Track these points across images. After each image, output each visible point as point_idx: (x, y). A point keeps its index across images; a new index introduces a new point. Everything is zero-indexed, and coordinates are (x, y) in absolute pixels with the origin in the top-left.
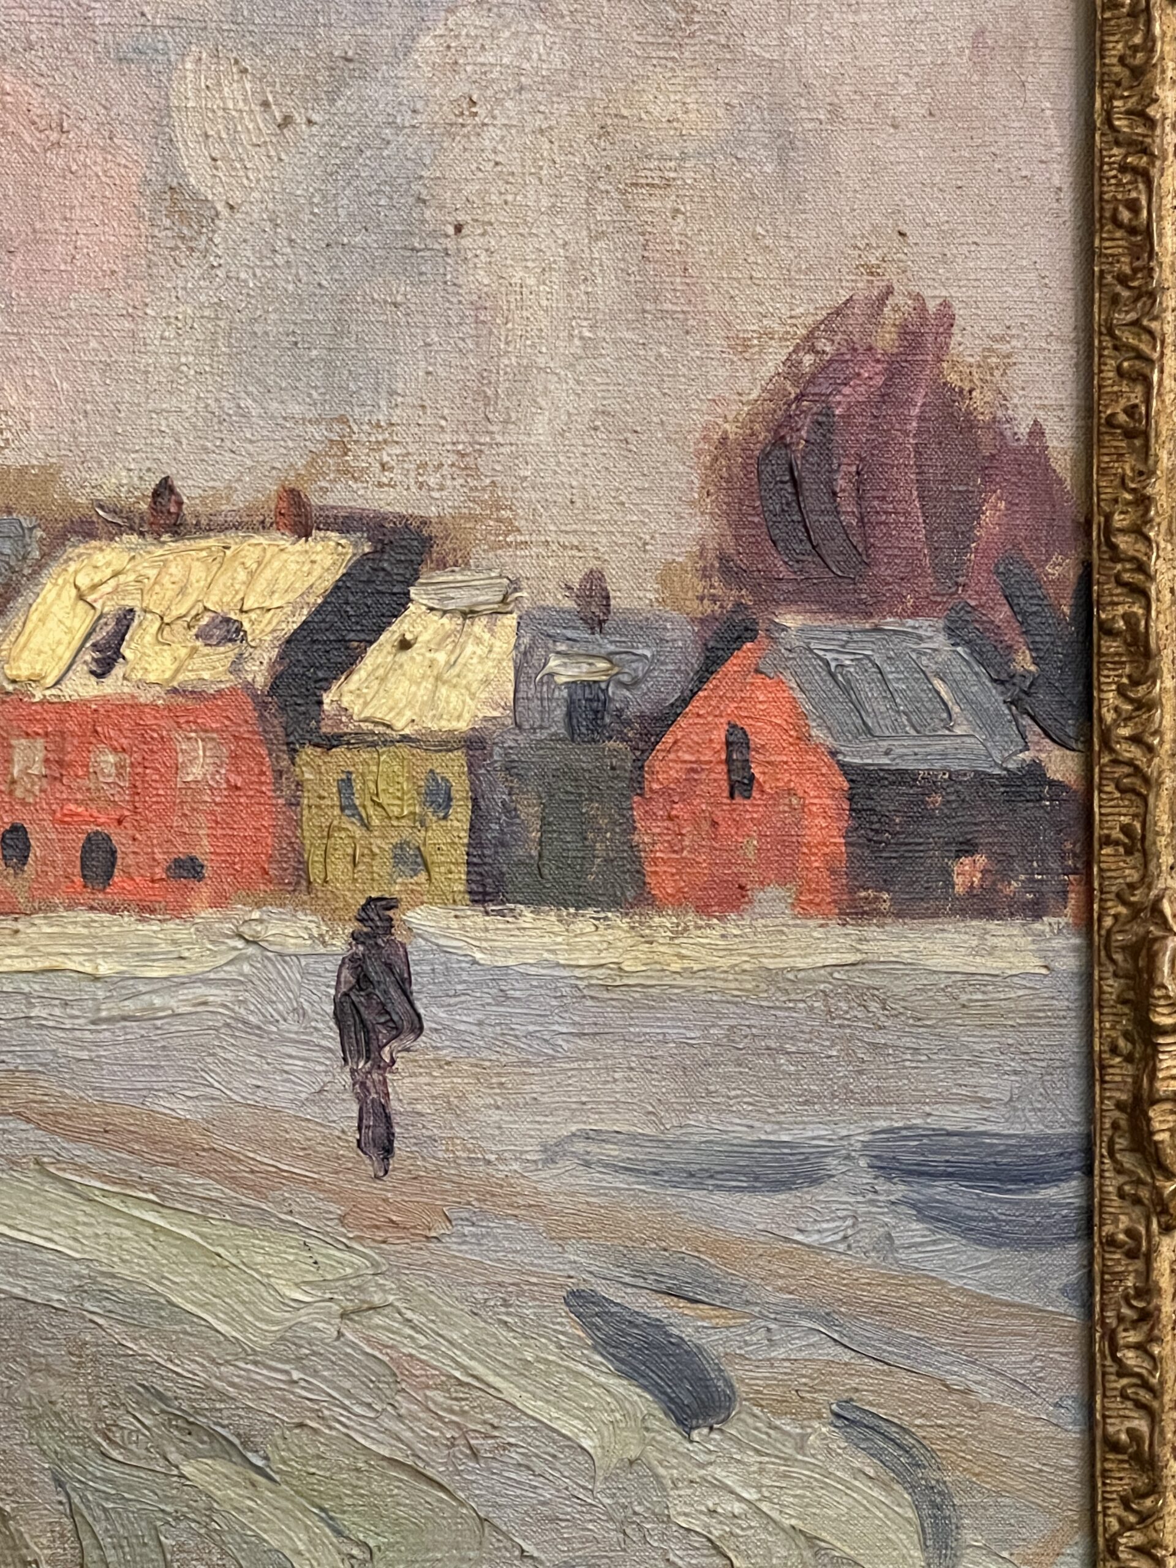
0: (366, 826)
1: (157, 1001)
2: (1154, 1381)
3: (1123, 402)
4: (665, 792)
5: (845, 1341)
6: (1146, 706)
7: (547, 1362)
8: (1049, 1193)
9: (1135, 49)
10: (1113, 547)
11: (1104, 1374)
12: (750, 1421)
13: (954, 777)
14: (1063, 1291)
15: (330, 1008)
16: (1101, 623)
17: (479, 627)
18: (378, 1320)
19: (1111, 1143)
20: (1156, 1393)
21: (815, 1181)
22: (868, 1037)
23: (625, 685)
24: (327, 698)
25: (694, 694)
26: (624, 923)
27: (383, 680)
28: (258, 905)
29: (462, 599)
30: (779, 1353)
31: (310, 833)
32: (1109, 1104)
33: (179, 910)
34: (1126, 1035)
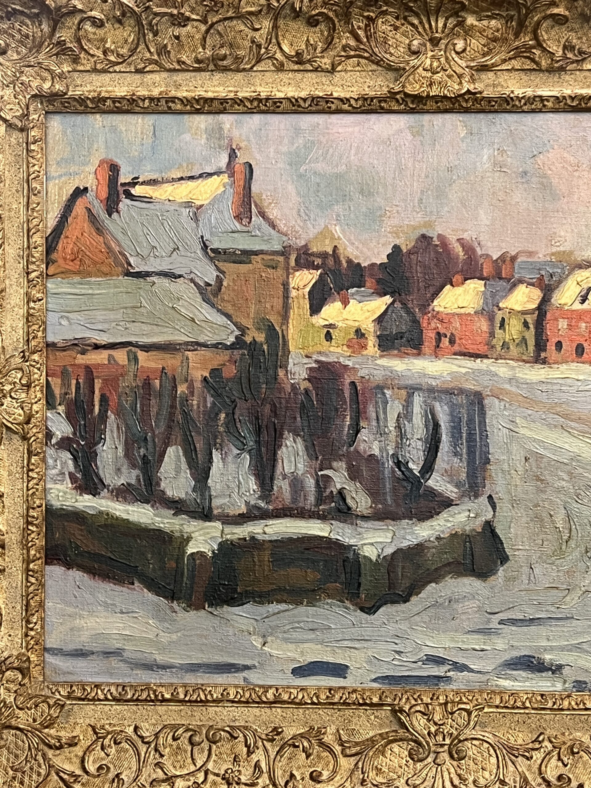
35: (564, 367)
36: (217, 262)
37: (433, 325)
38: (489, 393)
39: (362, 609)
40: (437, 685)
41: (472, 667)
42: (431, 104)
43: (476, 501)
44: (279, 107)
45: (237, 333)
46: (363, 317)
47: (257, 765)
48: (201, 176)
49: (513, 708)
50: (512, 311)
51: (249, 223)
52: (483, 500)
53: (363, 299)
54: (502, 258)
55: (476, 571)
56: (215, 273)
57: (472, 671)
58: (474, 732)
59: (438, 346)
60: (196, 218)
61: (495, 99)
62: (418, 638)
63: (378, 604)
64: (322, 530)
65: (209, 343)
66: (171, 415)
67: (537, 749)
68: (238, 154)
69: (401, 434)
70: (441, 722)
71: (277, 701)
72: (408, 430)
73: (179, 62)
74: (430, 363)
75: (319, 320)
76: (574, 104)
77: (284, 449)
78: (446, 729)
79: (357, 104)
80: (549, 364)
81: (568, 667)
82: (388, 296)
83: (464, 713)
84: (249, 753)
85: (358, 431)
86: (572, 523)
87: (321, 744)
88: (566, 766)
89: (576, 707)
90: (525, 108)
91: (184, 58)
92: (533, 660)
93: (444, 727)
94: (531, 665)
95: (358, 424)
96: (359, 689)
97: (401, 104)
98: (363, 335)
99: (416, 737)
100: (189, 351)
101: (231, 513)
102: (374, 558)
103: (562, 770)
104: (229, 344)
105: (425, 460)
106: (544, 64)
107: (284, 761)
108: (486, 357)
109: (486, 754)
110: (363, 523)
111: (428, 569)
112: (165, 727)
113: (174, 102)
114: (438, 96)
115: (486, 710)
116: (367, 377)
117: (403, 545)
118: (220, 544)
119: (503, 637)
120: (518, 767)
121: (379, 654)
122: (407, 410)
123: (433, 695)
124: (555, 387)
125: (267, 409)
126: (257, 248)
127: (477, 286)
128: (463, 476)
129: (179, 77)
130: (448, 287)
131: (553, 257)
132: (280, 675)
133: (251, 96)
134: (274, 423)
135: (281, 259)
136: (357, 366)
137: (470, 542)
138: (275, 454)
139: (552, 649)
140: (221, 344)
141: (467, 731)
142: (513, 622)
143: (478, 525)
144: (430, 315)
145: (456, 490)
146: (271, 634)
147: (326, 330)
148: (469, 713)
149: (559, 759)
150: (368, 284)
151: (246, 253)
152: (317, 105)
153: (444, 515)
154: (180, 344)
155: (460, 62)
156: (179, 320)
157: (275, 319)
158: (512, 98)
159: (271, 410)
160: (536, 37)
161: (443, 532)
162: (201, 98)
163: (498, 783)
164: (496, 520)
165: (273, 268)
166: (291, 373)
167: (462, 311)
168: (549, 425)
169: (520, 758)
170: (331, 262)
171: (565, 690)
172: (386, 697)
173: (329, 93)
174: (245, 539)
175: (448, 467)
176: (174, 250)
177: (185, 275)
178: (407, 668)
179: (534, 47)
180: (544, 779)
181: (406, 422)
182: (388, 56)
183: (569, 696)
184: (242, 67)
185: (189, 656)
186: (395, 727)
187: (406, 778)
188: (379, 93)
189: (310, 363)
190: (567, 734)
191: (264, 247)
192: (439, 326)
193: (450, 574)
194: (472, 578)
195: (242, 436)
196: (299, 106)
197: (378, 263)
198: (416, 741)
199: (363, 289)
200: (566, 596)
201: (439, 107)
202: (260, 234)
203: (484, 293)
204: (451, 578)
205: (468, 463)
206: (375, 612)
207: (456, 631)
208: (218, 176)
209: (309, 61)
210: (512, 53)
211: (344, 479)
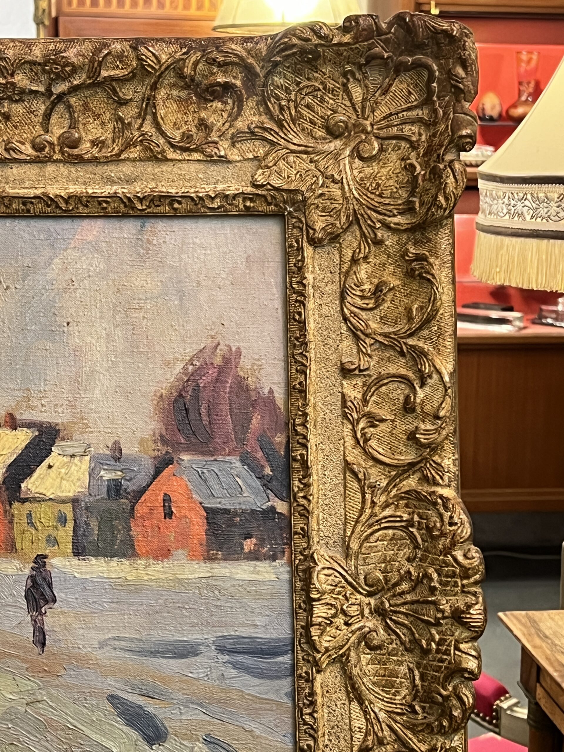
0: (36, 529)
2: (314, 727)
3: (298, 381)
4: (142, 517)
5: (208, 713)
6: (307, 486)
7: (101, 721)
8: (280, 659)
9: (299, 261)
10: (296, 430)
11: (299, 724)
12: (174, 742)
13: (243, 512)
14: (286, 694)
15: (23, 594)
16: (293, 457)
17: (77, 460)
18: (41, 706)
19: (300, 641)
20: (316, 731)
21: (197, 655)
22: (215, 603)
23: (128, 480)
24: (23, 485)
25: (151, 483)
26: (128, 563)
27: (43, 479)
29: (70, 451)
30: (184, 717)
31: (16, 532)
32: (299, 627)
34: (304, 602)
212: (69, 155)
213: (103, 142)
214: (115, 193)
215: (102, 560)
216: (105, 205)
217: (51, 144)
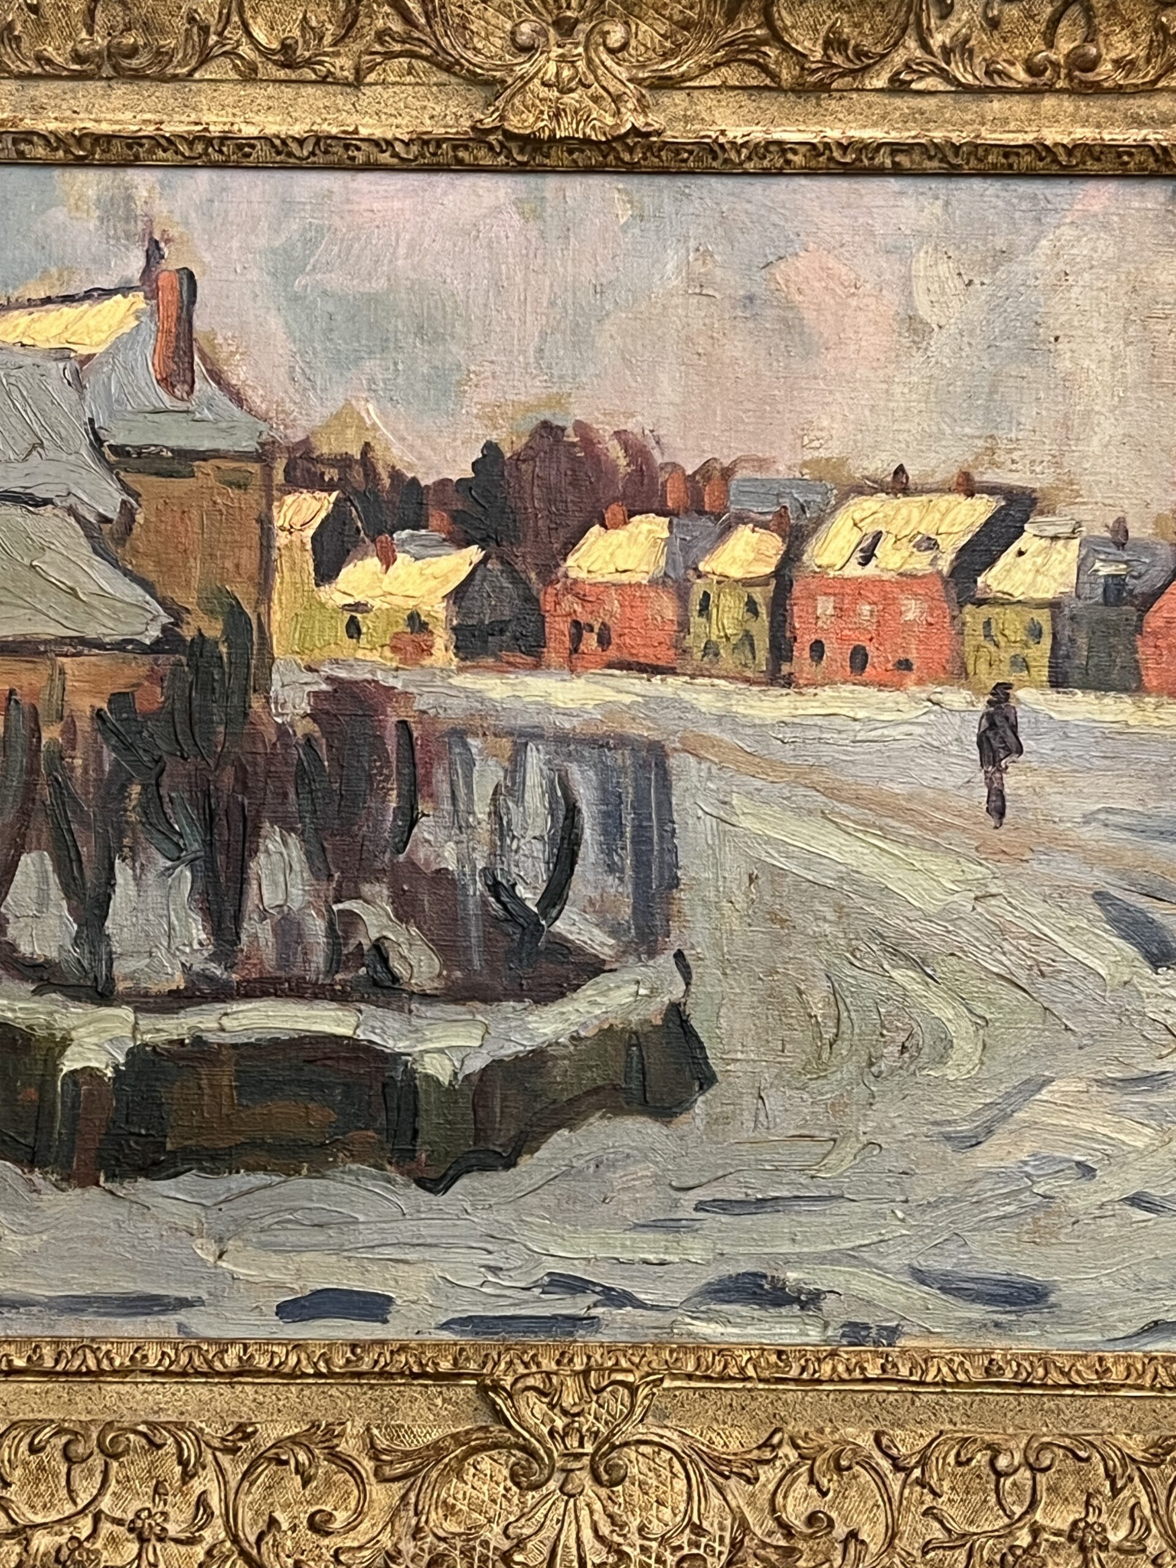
0: (997, 645)
1: (886, 732)
4: (1154, 634)
15: (975, 739)
17: (1060, 544)
23: (1135, 577)
24: (980, 580)
26: (1129, 701)
27: (1009, 571)
28: (940, 684)
29: (1051, 531)
31: (968, 649)
33: (899, 687)
35: (827, 692)
36: (122, 473)
37: (565, 606)
38: (678, 745)
39: (421, 1183)
40: (571, 1334)
41: (642, 1297)
42: (558, 157)
43: (651, 963)
44: (248, 155)
45: (165, 619)
46: (424, 590)
47: (202, 1501)
48: (88, 295)
49: (722, 1379)
50: (723, 580)
51: (188, 394)
52: (665, 960)
53: (424, 552)
54: (705, 470)
55: (651, 1104)
56: (119, 497)
57: (642, 1305)
58: (641, 1429)
59: (576, 650)
60: (78, 383)
61: (689, 147)
62: (532, 1240)
63: (451, 1172)
64: (339, 1022)
65: (107, 640)
66: (29, 788)
67: (767, 1462)
68: (166, 252)
69: (502, 829)
70: (576, 1410)
71: (245, 1371)
72: (516, 819)
73: (40, 59)
74: (561, 684)
75: (334, 595)
76: (848, 160)
77: (262, 857)
78: (586, 1423)
79: (408, 153)
80: (798, 686)
81: (833, 1296)
82: (474, 548)
83: (623, 1392)
84: (187, 1476)
85: (413, 823)
86: (841, 1006)
87: (334, 1456)
88: (824, 1494)
89: (845, 1376)
90: (750, 166)
91: (50, 51)
92: (764, 1282)
93: (582, 1419)
94: (758, 1291)
95: (413, 807)
96: (413, 1344)
97: (499, 154)
98: (424, 626)
99: (525, 1439)
100: (66, 656)
101: (154, 989)
102: (445, 1080)
103: (817, 1503)
104: (148, 642)
105: (550, 880)
106: (786, 76)
107: (257, 1492)
108: (672, 671)
109: (666, 1473)
110: (423, 1008)
111: (554, 1102)
112: (13, 1425)
113: (31, 142)
114: (573, 138)
115: (667, 1384)
116: (432, 712)
117: (503, 1052)
118: (130, 1053)
119: (705, 1237)
120: (730, 1497)
121: (455, 1273)
122: (513, 779)
123: (562, 1354)
124: (809, 734)
125: (228, 777)
126: (205, 445)
127: (654, 527)
128: (626, 912)
129: (42, 91)
130: (596, 529)
131: (805, 471)
132: (253, 1318)
133: (189, 132)
134: (243, 805)
135: (255, 468)
136: (411, 689)
137: (638, 1045)
138: (243, 868)
139: (799, 1261)
140: (131, 641)
141: (628, 1427)
142: (724, 1206)
143: (654, 1011)
144: (558, 586)
145: (612, 942)
146: (236, 1235)
147: (347, 616)
148: (633, 1390)
149: (812, 1481)
150: (434, 522)
151: (181, 454)
152: (326, 152)
153: (588, 991)
154: (46, 642)
155: (615, 68)
156: (44, 593)
157: (243, 593)
158: (722, 146)
159: (236, 779)
160: (768, 22)
161: (584, 1025)
162: (86, 135)
163: (687, 1531)
164: (690, 1001)
165: (239, 487)
166: (276, 703)
167: (625, 578)
168: (798, 811)
169: (733, 1481)
170: (357, 475)
171: (826, 1342)
172: (468, 1359)
173: (351, 129)
174: (181, 1042)
175: (595, 895)
176: (34, 447)
177: (57, 501)
178: (511, 1301)
179: (765, 43)
180: (779, 1521)
181: (510, 804)
182: (469, 54)
183: (833, 1354)
184: (170, 71)
185: (65, 1281)
186: (485, 1420)
187: (503, 1524)
188: (454, 130)
189: (316, 683)
190: (828, 1430)
191: (222, 445)
192: (579, 609)
193: (599, 1109)
194: (643, 1119)
195: (176, 832)
196: (290, 154)
197: (455, 478)
198: (523, 1449)
199: (423, 532)
200: (829, 1153)
201: (575, 161)
202: (211, 417)
203: (668, 542)
204: (601, 1118)
205: (636, 886)
206: (446, 1189)
207: (611, 1225)
208: (125, 296)
209: (308, 63)
210: (722, 53)
211: (385, 920)
212: (1081, 81)
213: (1131, 62)
214: (1145, 140)
215: (1091, 696)
216: (1126, 158)
217: (1055, 65)
